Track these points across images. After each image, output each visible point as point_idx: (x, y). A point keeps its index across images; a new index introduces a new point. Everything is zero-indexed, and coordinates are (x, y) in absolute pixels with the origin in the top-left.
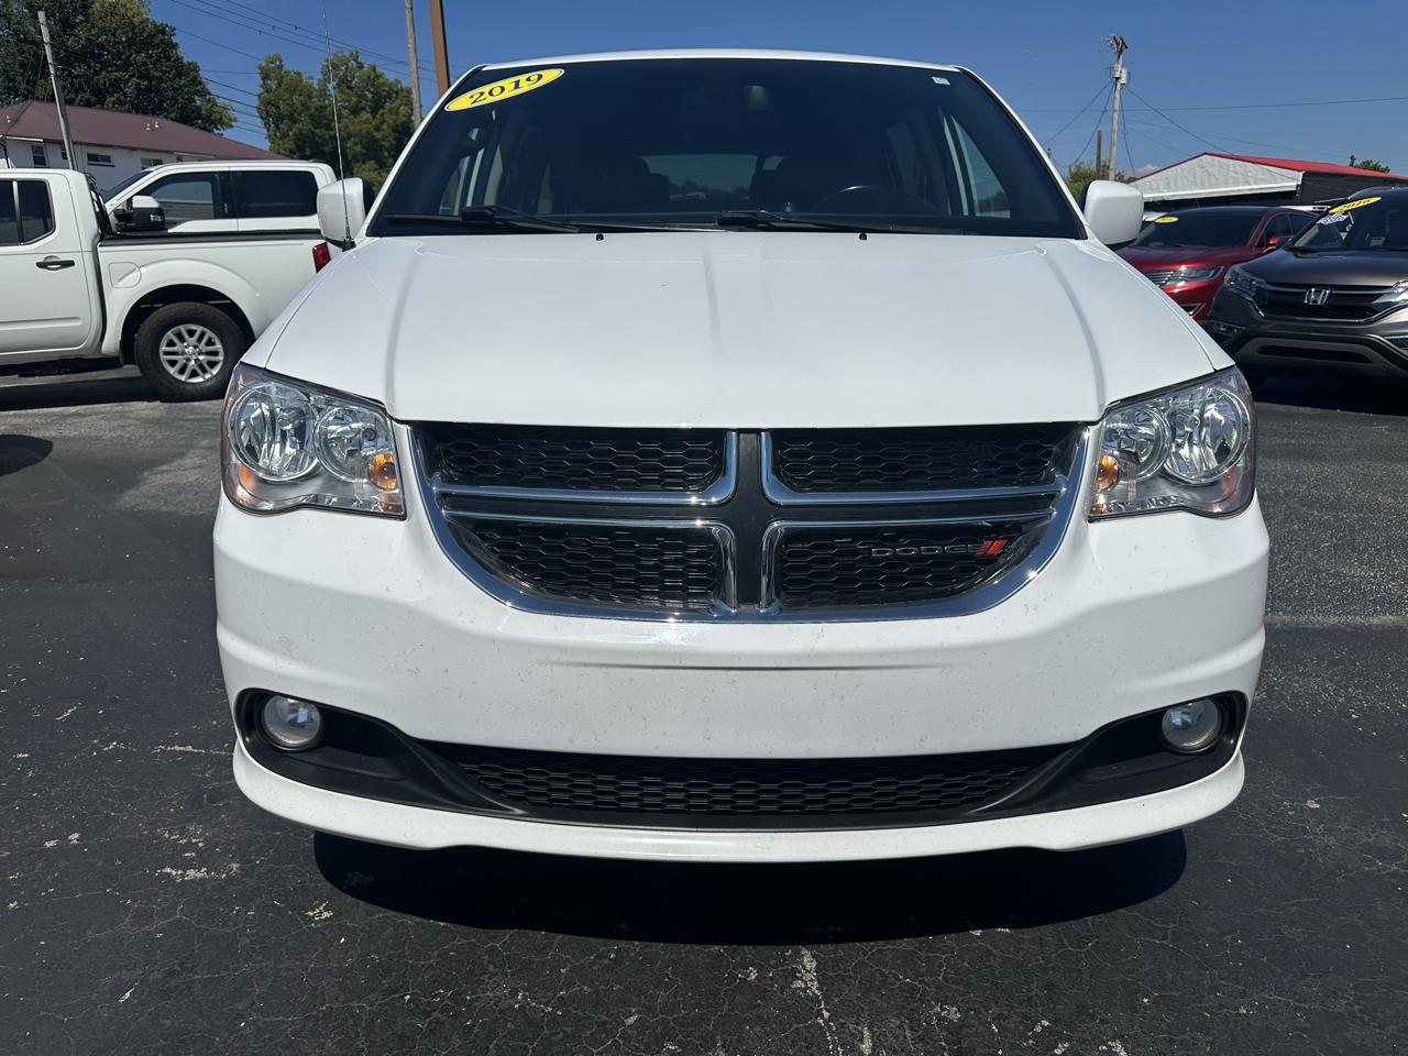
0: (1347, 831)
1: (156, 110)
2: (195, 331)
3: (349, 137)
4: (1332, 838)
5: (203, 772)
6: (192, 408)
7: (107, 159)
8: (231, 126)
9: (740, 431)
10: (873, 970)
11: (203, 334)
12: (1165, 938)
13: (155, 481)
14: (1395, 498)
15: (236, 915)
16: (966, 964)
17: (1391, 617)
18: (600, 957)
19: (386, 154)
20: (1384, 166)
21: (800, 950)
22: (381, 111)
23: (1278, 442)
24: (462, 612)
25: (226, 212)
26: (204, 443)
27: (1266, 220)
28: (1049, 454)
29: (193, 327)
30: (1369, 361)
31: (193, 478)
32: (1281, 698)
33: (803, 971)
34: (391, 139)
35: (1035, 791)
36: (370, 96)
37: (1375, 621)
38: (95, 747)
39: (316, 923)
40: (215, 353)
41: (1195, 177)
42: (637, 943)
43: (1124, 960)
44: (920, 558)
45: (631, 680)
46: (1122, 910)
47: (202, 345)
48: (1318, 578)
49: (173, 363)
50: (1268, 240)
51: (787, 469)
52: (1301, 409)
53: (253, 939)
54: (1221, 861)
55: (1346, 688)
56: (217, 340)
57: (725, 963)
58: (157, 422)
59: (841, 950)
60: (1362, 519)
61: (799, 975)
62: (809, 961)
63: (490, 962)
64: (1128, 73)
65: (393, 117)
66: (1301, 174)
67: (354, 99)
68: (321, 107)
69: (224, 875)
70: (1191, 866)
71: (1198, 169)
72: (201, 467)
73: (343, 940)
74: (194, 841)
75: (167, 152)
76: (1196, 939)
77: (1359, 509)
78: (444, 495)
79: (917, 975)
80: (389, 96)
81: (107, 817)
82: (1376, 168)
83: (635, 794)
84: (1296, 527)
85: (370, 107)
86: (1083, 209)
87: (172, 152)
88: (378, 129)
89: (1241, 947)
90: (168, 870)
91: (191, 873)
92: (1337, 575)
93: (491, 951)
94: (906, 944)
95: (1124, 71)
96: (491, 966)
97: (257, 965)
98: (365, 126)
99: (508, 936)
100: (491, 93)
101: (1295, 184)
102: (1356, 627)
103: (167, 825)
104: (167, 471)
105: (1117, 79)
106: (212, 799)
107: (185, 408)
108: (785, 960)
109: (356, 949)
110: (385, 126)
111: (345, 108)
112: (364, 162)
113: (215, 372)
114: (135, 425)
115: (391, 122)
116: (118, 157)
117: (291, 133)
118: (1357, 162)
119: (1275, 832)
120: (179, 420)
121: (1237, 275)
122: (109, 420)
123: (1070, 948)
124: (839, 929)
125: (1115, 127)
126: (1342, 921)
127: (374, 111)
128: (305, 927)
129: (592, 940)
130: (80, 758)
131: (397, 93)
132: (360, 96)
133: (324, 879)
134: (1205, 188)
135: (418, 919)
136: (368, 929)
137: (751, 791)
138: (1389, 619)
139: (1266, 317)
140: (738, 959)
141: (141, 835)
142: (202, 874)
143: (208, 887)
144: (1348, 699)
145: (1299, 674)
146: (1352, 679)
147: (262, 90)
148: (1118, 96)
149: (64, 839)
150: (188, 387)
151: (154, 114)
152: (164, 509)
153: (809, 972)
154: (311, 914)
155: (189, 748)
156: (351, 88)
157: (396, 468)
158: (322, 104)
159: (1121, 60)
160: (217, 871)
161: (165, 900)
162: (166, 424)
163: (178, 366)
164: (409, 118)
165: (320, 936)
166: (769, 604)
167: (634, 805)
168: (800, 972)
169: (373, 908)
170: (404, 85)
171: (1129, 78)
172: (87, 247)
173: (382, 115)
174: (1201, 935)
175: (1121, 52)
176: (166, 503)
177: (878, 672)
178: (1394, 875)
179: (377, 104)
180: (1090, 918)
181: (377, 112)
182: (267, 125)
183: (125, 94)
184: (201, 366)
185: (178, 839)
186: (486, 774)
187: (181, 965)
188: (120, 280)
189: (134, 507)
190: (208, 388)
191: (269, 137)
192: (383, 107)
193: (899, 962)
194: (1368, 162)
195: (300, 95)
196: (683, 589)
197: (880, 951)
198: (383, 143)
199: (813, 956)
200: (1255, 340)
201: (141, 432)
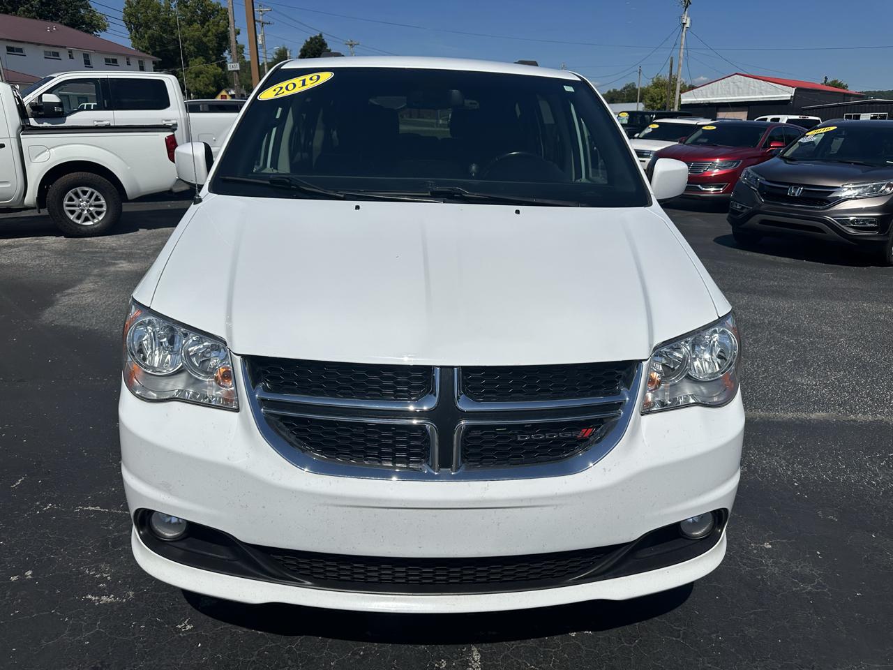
0: (785, 564)
1: (53, 17)
2: (87, 191)
3: (186, 40)
4: (777, 568)
5: (107, 525)
6: (86, 242)
7: (21, 50)
8: (105, 30)
9: (441, 367)
10: (513, 660)
11: (92, 194)
12: (679, 637)
13: (65, 302)
14: (832, 327)
15: (134, 628)
16: (566, 655)
17: (822, 414)
18: (354, 654)
19: (211, 52)
20: (844, 84)
21: (471, 647)
22: (207, 24)
23: (767, 284)
24: (273, 474)
25: (106, 105)
26: (96, 271)
27: (769, 131)
28: (619, 377)
29: (86, 189)
30: (824, 232)
31: (89, 300)
32: (755, 471)
33: (473, 662)
34: (214, 42)
35: (604, 568)
36: (200, 12)
37: (813, 416)
38: (38, 508)
39: (183, 633)
40: (101, 206)
41: (729, 88)
42: (376, 644)
43: (655, 651)
44: (545, 440)
45: (375, 515)
46: (656, 618)
47: (92, 200)
48: (783, 386)
49: (72, 212)
50: (770, 144)
51: (470, 388)
52: (783, 259)
53: (145, 644)
54: (713, 584)
55: (793, 463)
56: (102, 198)
57: (427, 657)
58: (61, 253)
59: (494, 647)
60: (811, 342)
61: (470, 664)
62: (477, 656)
63: (289, 658)
64: (691, 20)
65: (215, 28)
66: (794, 89)
67: (189, 14)
68: (167, 19)
69: (124, 600)
70: (696, 588)
71: (731, 84)
72: (94, 291)
73: (200, 645)
74: (105, 575)
75: (61, 47)
76: (696, 637)
77: (810, 335)
78: (263, 400)
79: (538, 663)
80: (213, 13)
81: (49, 559)
82: (840, 86)
83: (376, 574)
84: (773, 348)
85: (200, 20)
86: (650, 182)
87: (65, 47)
88: (205, 35)
89: (721, 642)
90: (90, 597)
91: (104, 598)
92: (794, 383)
93: (289, 651)
94: (532, 643)
95: (689, 19)
96: (290, 661)
97: (148, 663)
98: (196, 33)
99: (299, 641)
100: (287, 89)
101: (790, 95)
102: (802, 421)
103: (87, 564)
104: (72, 293)
105: (684, 24)
106: (114, 546)
107: (81, 242)
108: (462, 654)
109: (208, 650)
110: (210, 34)
111: (183, 20)
112: (196, 58)
113: (101, 218)
114: (48, 256)
115: (214, 31)
116: (27, 49)
117: (146, 36)
118: (829, 81)
119: (744, 564)
120: (78, 252)
121: (749, 173)
122: (31, 251)
123: (625, 644)
124: (494, 633)
125: (682, 55)
126: (778, 624)
127: (203, 23)
128: (176, 636)
129: (349, 642)
130: (28, 515)
131: (218, 11)
132: (193, 13)
133: (186, 602)
134: (735, 96)
135: (245, 630)
136: (214, 637)
137: (445, 572)
138: (820, 415)
139: (765, 202)
140: (435, 654)
141: (71, 571)
142: (110, 599)
143: (115, 609)
144: (793, 472)
145: (767, 454)
146: (796, 458)
147: (126, 5)
148: (684, 35)
149: (22, 574)
150: (82, 228)
151: (52, 20)
152: (72, 324)
153: (475, 662)
154: (179, 626)
155: (98, 508)
156: (187, 7)
157: (232, 374)
158: (167, 17)
159: (687, 12)
160: (120, 597)
161: (89, 618)
162: (69, 255)
163: (76, 214)
164: (227, 29)
165: (186, 642)
166: (457, 469)
167: (376, 580)
168: (471, 662)
169: (218, 622)
170: (223, 6)
171: (691, 24)
172: (13, 135)
173: (208, 26)
174: (699, 634)
175: (687, 7)
176: (73, 320)
177: (519, 509)
178: (809, 593)
179: (204, 18)
180: (637, 624)
181: (204, 24)
182: (130, 29)
183: (32, 6)
184: (91, 214)
185: (95, 575)
186: (287, 562)
187: (101, 663)
188: (36, 157)
189: (51, 322)
190: (96, 229)
191: (131, 38)
192: (208, 21)
193: (528, 654)
194: (836, 81)
195: (152, 10)
196: (408, 458)
197: (517, 647)
198: (209, 45)
199: (479, 651)
200: (757, 216)
201: (53, 261)
